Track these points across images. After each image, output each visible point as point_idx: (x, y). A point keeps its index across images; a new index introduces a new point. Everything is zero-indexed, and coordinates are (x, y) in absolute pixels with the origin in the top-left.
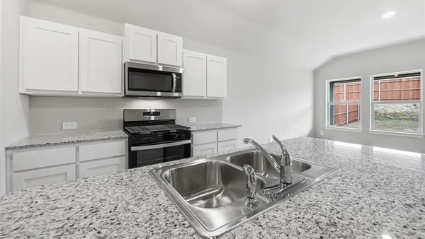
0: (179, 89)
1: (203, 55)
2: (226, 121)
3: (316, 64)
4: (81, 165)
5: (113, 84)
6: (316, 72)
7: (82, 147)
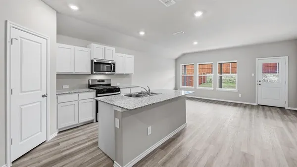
0: (114, 71)
1: (123, 55)
2: (133, 84)
3: (177, 56)
4: (80, 101)
5: (87, 69)
6: (176, 60)
7: (80, 94)
